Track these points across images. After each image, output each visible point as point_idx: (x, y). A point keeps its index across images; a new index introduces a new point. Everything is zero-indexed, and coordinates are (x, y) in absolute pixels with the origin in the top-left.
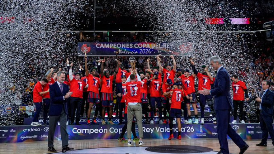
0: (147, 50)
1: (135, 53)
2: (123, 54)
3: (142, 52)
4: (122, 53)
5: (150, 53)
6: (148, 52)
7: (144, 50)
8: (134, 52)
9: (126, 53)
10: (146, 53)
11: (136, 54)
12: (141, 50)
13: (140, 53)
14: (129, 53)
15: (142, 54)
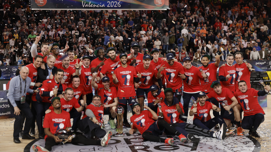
0: (116, 3)
1: (102, 6)
2: (87, 8)
3: (110, 5)
4: (86, 6)
5: (120, 6)
6: (117, 5)
7: (112, 3)
8: (100, 6)
9: (91, 6)
10: (115, 6)
11: (103, 8)
12: (109, 3)
13: (108, 6)
14: (94, 6)
15: (110, 8)
